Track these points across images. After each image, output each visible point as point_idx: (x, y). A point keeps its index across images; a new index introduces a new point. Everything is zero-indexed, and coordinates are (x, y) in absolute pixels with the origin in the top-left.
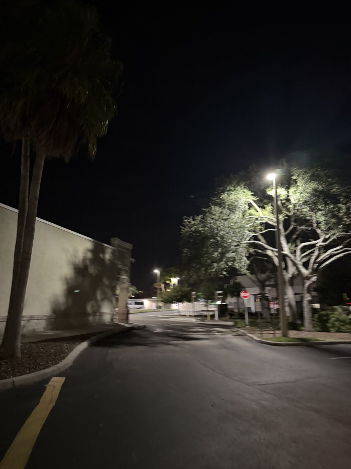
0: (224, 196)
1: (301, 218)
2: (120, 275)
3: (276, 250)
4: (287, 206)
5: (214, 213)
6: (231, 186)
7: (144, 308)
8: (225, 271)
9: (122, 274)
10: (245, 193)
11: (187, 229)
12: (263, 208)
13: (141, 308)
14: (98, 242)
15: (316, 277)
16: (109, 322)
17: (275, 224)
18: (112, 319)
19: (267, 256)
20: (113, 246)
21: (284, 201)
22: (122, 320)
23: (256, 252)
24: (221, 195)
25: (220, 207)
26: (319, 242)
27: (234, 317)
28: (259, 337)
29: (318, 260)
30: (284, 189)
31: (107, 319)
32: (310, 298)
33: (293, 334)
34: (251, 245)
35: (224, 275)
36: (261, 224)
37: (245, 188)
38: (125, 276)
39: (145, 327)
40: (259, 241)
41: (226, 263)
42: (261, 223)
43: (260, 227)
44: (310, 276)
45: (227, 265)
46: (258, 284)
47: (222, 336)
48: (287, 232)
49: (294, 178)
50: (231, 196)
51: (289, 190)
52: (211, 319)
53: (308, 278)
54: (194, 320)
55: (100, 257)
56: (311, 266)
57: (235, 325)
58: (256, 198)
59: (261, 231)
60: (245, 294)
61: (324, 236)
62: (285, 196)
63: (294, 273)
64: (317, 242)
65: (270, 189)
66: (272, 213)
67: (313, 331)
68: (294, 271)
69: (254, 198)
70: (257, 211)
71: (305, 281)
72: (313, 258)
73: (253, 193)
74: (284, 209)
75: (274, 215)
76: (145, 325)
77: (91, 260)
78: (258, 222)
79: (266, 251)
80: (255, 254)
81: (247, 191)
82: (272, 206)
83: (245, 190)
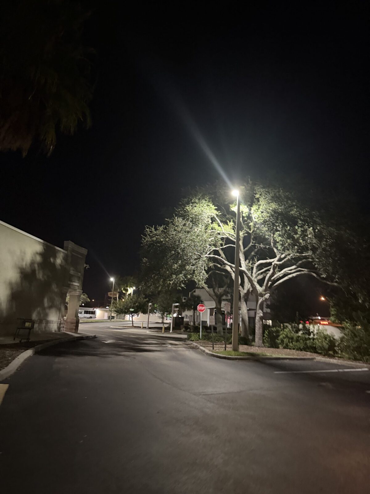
0: (189, 208)
1: (260, 237)
2: (71, 281)
3: (233, 265)
4: (249, 223)
5: (177, 224)
6: (196, 198)
7: (96, 318)
8: (183, 284)
9: (73, 280)
10: (209, 207)
11: (148, 239)
12: (225, 223)
13: (91, 317)
14: (48, 244)
15: (269, 295)
16: (55, 331)
17: (235, 240)
18: (59, 328)
19: (226, 271)
20: (67, 250)
21: (246, 219)
22: (71, 330)
23: (214, 265)
24: (186, 206)
25: (183, 219)
26: (275, 261)
27: (188, 330)
28: (210, 350)
29: (273, 278)
30: (246, 207)
31: (54, 327)
32: (262, 315)
33: (243, 348)
34: (210, 259)
35: (182, 288)
36: (222, 239)
37: (209, 201)
38: (76, 282)
39: (95, 337)
40: (219, 255)
41: (185, 275)
42: (222, 237)
43: (221, 242)
44: (264, 293)
45: (186, 277)
46: (215, 298)
47: (174, 349)
48: (246, 249)
49: (257, 196)
50: (195, 208)
51: (252, 208)
52: (165, 332)
53: (262, 295)
54: (148, 332)
55: (51, 261)
56: (265, 284)
57: (188, 339)
58: (219, 213)
59: (221, 246)
60: (200, 307)
61: (280, 255)
62: (247, 214)
63: (249, 289)
64: (272, 260)
65: (234, 205)
66: (233, 229)
67: (262, 347)
68: (249, 287)
69: (217, 213)
70: (219, 226)
71: (259, 297)
72: (268, 275)
73: (217, 208)
74: (244, 226)
75: (234, 231)
76: (95, 336)
77: (40, 264)
78: (219, 237)
79: (225, 266)
80: (214, 268)
81: (211, 205)
82: (234, 221)
83: (209, 204)
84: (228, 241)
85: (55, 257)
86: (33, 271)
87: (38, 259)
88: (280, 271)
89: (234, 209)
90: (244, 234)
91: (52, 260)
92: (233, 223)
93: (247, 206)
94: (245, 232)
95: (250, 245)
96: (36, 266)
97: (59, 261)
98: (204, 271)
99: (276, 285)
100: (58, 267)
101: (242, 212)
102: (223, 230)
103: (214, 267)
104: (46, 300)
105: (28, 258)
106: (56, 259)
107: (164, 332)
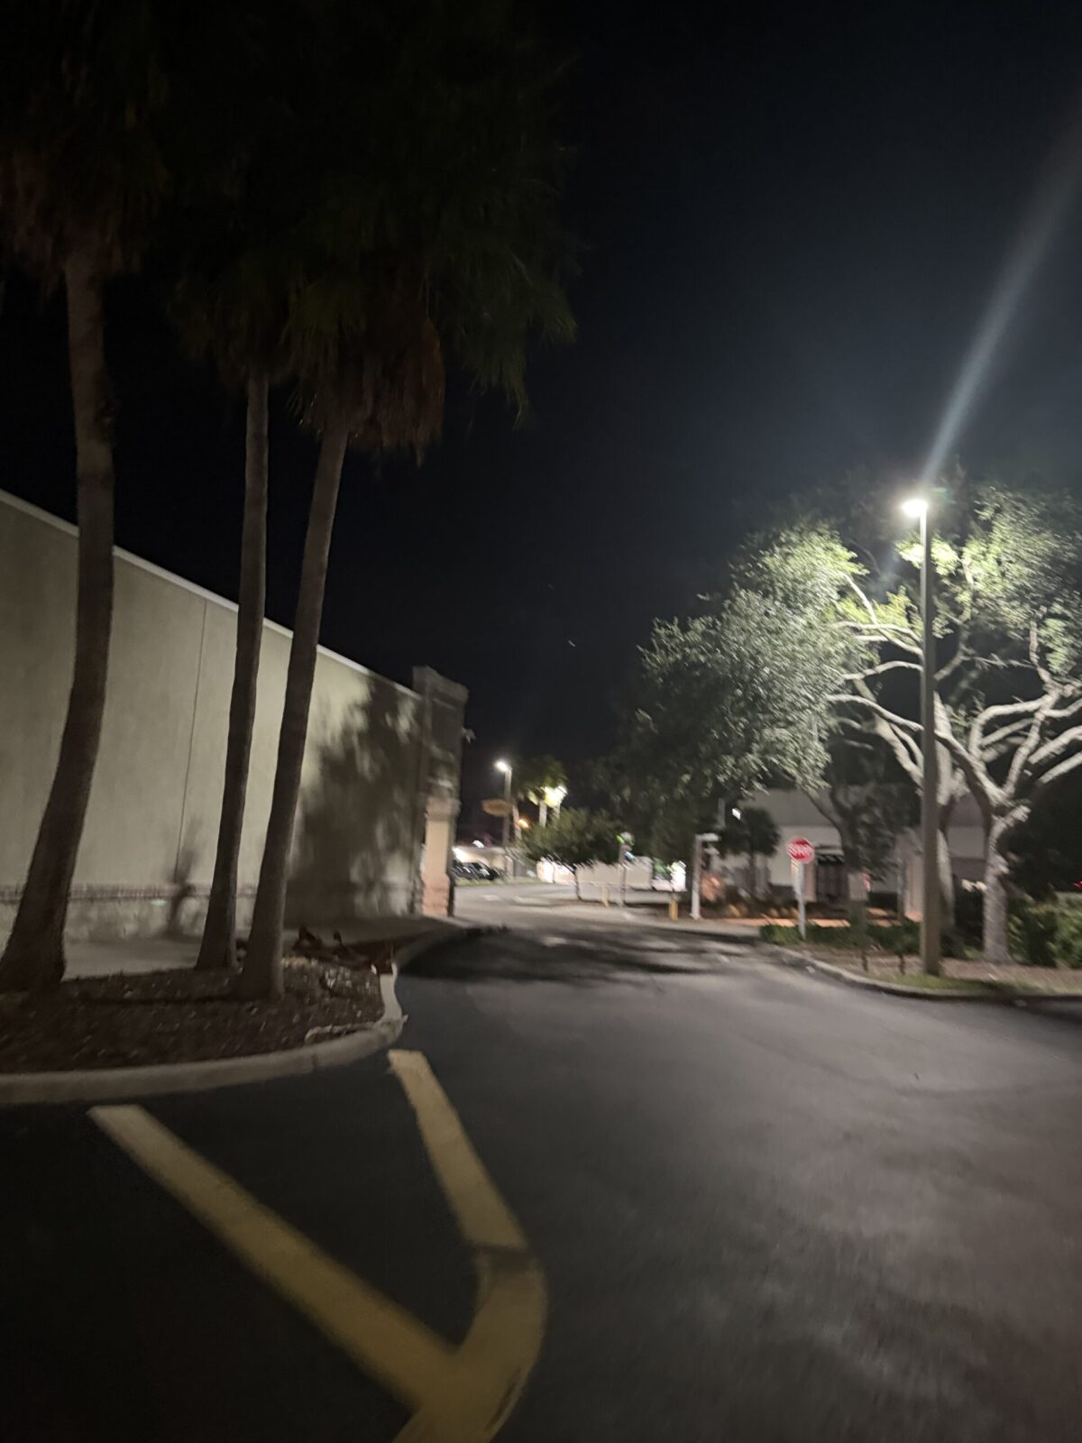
1: (989, 634)
2: (435, 776)
5: (745, 611)
9: (439, 774)
10: (830, 553)
12: (887, 602)
14: (380, 678)
15: (1026, 809)
16: (402, 911)
17: (919, 651)
18: (411, 904)
19: (879, 740)
20: (420, 692)
21: (946, 582)
22: (436, 908)
24: (763, 556)
25: (766, 595)
26: (1045, 707)
28: (856, 973)
29: (1037, 758)
31: (399, 902)
32: (1005, 870)
33: (951, 967)
36: (871, 645)
37: (832, 537)
38: (447, 780)
41: (763, 757)
42: (871, 642)
43: (866, 656)
44: (1010, 804)
46: (837, 819)
48: (945, 673)
49: (986, 514)
50: (791, 561)
51: (965, 549)
52: (677, 915)
53: (1002, 811)
55: (386, 723)
56: (1013, 777)
57: (762, 938)
58: (860, 570)
59: (868, 668)
60: (798, 846)
61: (1060, 689)
62: (952, 568)
63: (955, 793)
64: (1032, 705)
66: (908, 615)
67: (1008, 963)
68: (954, 789)
69: (856, 571)
71: (995, 818)
72: (1023, 750)
73: (854, 554)
74: (941, 606)
75: (912, 621)
78: (862, 639)
80: (841, 732)
81: (839, 549)
82: (907, 594)
83: (832, 545)
86: (350, 754)
87: (359, 721)
88: (1055, 737)
89: (915, 555)
90: (942, 629)
91: (388, 719)
92: (907, 599)
93: (951, 544)
94: (946, 622)
95: (959, 659)
96: (355, 740)
97: (404, 723)
98: (817, 744)
100: (404, 739)
102: (874, 618)
104: (380, 832)
105: (337, 720)
106: (399, 717)
107: (676, 918)
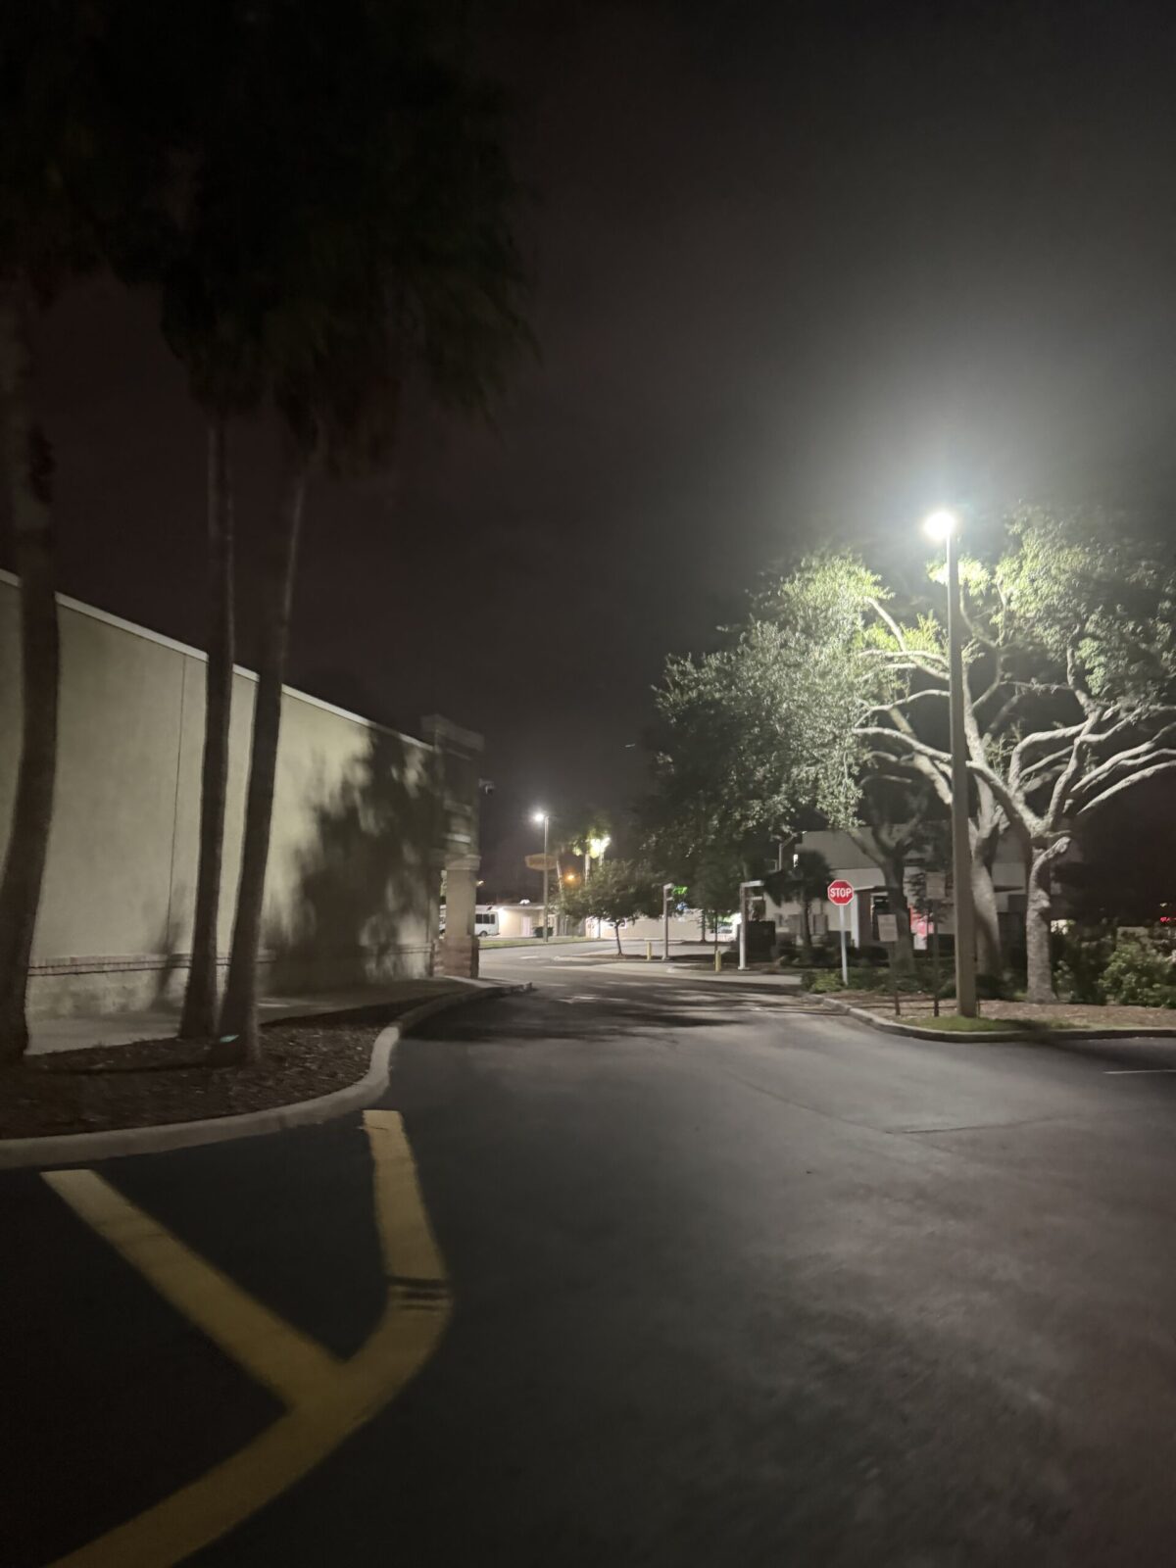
0: (790, 587)
1: (1028, 657)
2: (450, 831)
3: (947, 756)
4: (990, 616)
5: (761, 643)
6: (813, 554)
7: (499, 934)
9: (454, 828)
10: (854, 577)
11: (673, 697)
12: (910, 623)
14: (382, 728)
15: (1066, 840)
16: (422, 976)
17: (947, 676)
19: (918, 774)
20: (431, 743)
21: (980, 602)
22: (459, 969)
23: (874, 757)
24: (783, 583)
25: (781, 628)
26: (1085, 733)
28: (887, 1017)
29: (1077, 787)
30: (978, 565)
31: (416, 965)
32: (1045, 904)
33: (991, 1009)
34: (865, 741)
36: (901, 674)
38: (462, 833)
39: (531, 989)
42: (899, 670)
43: (897, 685)
44: (1051, 835)
46: (881, 858)
47: (775, 1016)
48: (983, 698)
51: (997, 568)
52: (724, 968)
53: (1043, 843)
54: (670, 970)
55: (391, 775)
56: (1052, 807)
57: (807, 986)
58: (888, 593)
59: (900, 698)
60: (838, 889)
61: (1097, 713)
62: (982, 587)
63: (998, 825)
64: (1073, 730)
65: (936, 562)
66: (937, 640)
67: (1052, 1002)
68: (996, 821)
69: (881, 595)
70: (890, 633)
71: (1036, 851)
72: (1063, 779)
73: (879, 578)
74: (972, 628)
75: (942, 646)
76: (531, 984)
77: (365, 792)
78: (892, 667)
79: (912, 759)
80: (877, 767)
81: (862, 573)
82: (936, 616)
83: (855, 568)
84: (919, 678)
85: (402, 766)
86: (352, 813)
87: (360, 775)
88: (1099, 764)
89: (941, 575)
90: (972, 653)
91: (395, 773)
92: (935, 623)
93: (983, 563)
94: (977, 645)
95: (995, 686)
96: (357, 796)
97: (412, 775)
98: (848, 781)
99: (1089, 809)
100: (413, 793)
101: (967, 582)
102: (903, 646)
103: (878, 763)
104: (390, 892)
105: (334, 775)
106: (406, 769)
107: (721, 970)
